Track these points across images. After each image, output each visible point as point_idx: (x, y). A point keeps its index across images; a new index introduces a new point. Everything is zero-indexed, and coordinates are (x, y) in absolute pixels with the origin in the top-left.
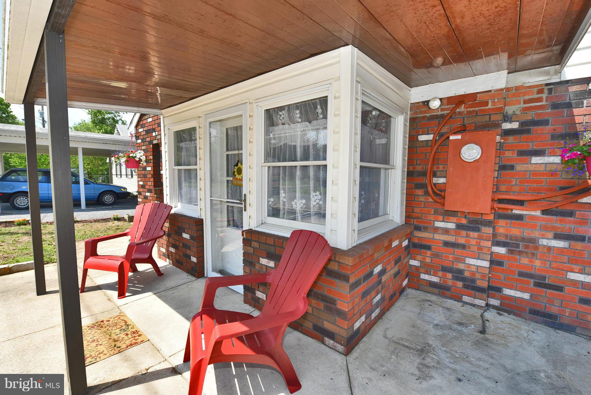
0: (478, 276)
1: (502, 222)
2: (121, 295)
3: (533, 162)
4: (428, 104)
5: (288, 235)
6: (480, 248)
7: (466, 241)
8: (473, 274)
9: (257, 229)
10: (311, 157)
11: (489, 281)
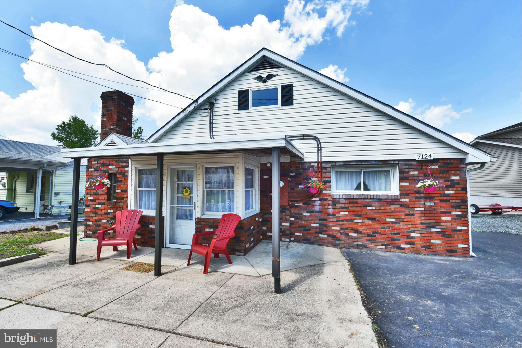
0: (286, 230)
1: (292, 209)
2: (128, 257)
3: (299, 187)
4: (266, 164)
5: (220, 217)
6: (286, 219)
7: (282, 216)
8: (285, 229)
9: (201, 217)
10: (230, 188)
11: (290, 232)
